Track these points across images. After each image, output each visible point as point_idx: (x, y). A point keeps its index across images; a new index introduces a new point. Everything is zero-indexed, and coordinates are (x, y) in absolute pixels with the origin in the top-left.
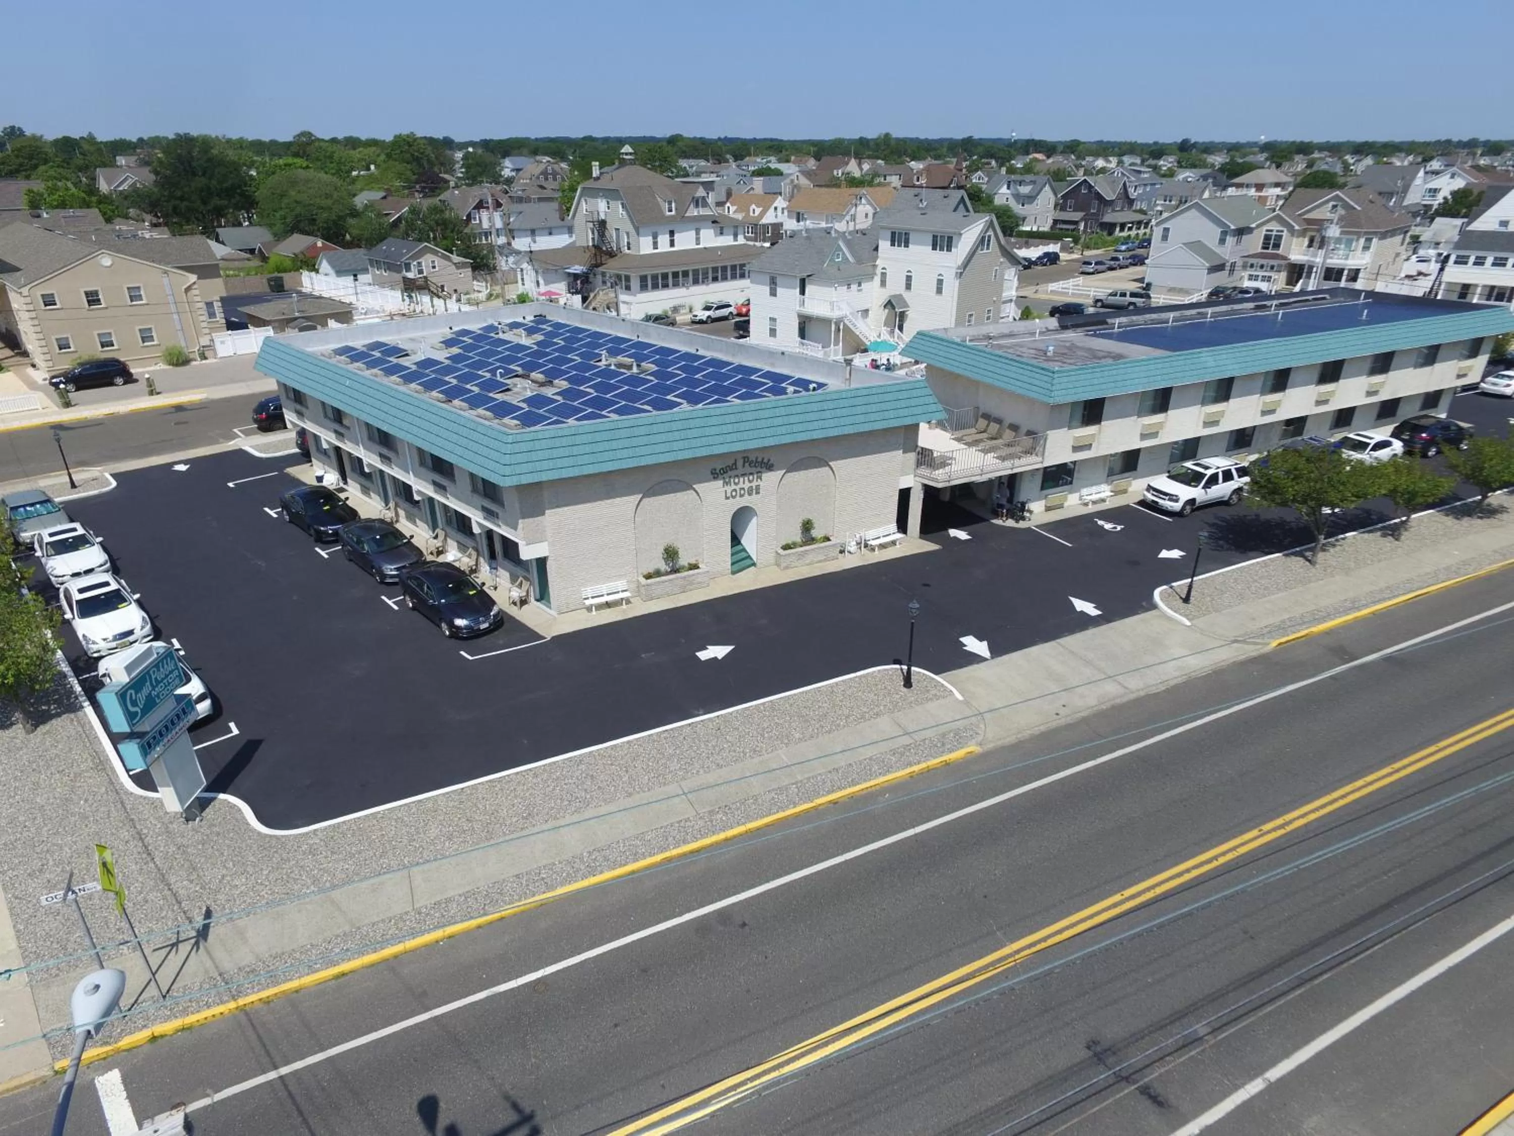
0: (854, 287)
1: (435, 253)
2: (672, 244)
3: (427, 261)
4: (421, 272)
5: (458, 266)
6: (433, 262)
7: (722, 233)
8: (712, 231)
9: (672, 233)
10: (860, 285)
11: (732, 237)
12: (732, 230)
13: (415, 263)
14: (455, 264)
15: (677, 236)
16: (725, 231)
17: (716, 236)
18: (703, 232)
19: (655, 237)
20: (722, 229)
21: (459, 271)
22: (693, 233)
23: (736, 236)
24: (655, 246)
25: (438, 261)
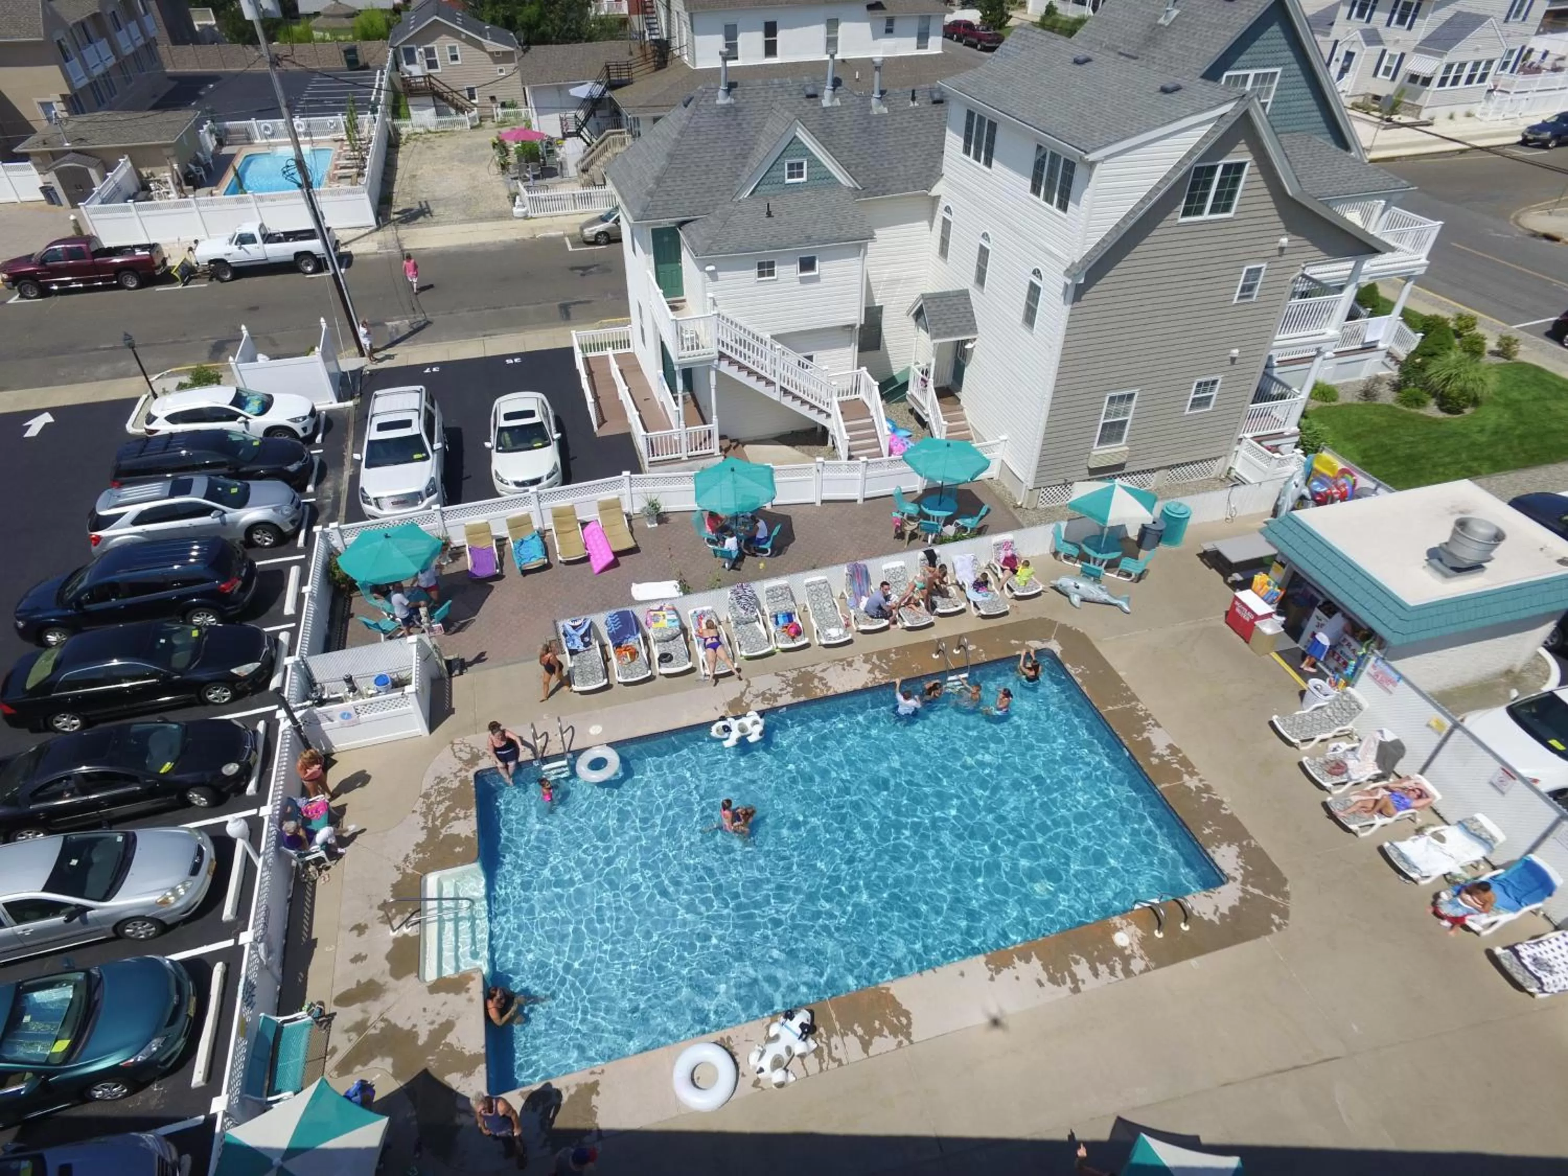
0: (787, 272)
1: (456, 34)
2: (771, 50)
3: (442, 46)
4: (432, 64)
5: (498, 58)
6: (452, 49)
7: (889, 31)
8: (867, 26)
9: (771, 29)
10: (807, 264)
11: (914, 40)
12: (914, 25)
13: (421, 50)
14: (491, 54)
15: (782, 37)
16: (897, 25)
17: (875, 38)
18: (845, 30)
19: (731, 34)
20: (890, 21)
21: (499, 67)
22: (819, 32)
23: (923, 39)
24: (731, 52)
25: (461, 48)
